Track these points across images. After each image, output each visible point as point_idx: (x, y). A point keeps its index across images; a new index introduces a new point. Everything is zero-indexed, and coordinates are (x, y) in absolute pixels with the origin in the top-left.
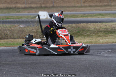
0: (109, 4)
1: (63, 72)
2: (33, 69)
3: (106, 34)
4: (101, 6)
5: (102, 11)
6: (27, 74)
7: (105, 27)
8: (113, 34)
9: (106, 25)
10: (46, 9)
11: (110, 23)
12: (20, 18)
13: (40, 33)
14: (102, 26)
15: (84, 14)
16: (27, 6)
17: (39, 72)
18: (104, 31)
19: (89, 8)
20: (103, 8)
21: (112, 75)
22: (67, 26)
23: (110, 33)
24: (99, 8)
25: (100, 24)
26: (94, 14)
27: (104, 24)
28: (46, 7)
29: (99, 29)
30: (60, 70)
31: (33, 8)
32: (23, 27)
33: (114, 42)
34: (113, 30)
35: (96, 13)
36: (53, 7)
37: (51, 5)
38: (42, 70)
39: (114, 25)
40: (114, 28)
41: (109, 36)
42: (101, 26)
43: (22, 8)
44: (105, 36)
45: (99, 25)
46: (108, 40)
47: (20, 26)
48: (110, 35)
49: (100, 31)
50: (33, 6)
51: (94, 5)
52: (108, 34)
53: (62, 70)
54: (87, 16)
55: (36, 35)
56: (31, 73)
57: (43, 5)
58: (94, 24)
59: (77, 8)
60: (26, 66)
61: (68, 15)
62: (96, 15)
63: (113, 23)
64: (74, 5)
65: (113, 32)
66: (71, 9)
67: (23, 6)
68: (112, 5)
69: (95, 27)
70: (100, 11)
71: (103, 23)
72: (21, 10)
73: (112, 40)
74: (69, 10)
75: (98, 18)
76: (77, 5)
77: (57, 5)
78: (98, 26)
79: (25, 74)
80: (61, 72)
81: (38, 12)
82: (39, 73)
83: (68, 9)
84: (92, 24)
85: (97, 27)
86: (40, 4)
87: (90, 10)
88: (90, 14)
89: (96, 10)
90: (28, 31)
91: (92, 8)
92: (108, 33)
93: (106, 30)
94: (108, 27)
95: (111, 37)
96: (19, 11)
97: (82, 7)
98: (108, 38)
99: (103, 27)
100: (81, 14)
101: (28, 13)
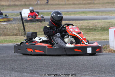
0: (93, 2)
2: (10, 65)
3: (88, 31)
4: (85, 4)
5: (86, 8)
6: (4, 70)
7: (87, 25)
8: (94, 31)
9: (88, 22)
11: (92, 21)
13: (22, 30)
14: (84, 24)
15: (68, 12)
16: (12, 3)
17: (16, 68)
18: (86, 29)
19: (73, 6)
20: (86, 6)
21: (88, 72)
23: (91, 30)
24: (83, 6)
26: (78, 12)
27: (86, 21)
28: (30, 5)
29: (81, 27)
30: (37, 66)
31: (17, 6)
32: (5, 24)
33: (95, 39)
34: (95, 28)
36: (37, 5)
37: (35, 3)
38: (20, 67)
39: (95, 22)
40: (96, 25)
41: (90, 34)
42: (82, 24)
43: (6, 6)
44: (87, 34)
45: (80, 23)
46: (89, 37)
47: (2, 23)
48: (92, 32)
49: (82, 29)
50: (17, 3)
51: (77, 2)
52: (89, 32)
53: (39, 66)
54: (70, 14)
55: (18, 32)
56: (8, 70)
57: (27, 3)
58: (76, 21)
59: (61, 6)
60: (4, 63)
62: (79, 13)
63: (95, 21)
64: (58, 3)
65: (94, 30)
66: (54, 7)
67: (7, 3)
68: (96, 3)
69: (77, 24)
70: (83, 9)
73: (93, 37)
74: (53, 8)
75: (81, 15)
76: (61, 3)
77: (42, 3)
78: (80, 24)
79: (2, 71)
80: (38, 68)
81: (22, 10)
82: (16, 70)
83: (52, 6)
84: (74, 21)
85: (78, 25)
86: (24, 1)
87: (74, 8)
88: (74, 12)
89: (80, 8)
90: (10, 29)
91: (76, 6)
92: (89, 30)
93: (87, 27)
94: (89, 24)
95: (92, 34)
96: (3, 9)
97: (65, 4)
98: (89, 35)
100: (64, 12)
101: (12, 10)
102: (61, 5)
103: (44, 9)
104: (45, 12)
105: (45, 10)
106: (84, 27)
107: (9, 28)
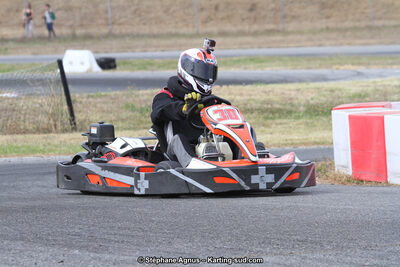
0: (281, 27)
1: (120, 235)
2: (30, 225)
3: (267, 118)
4: (255, 34)
5: (260, 47)
6: (11, 240)
7: (265, 97)
8: (286, 117)
9: (267, 90)
10: (88, 43)
11: (280, 86)
12: (8, 70)
13: (64, 116)
14: (255, 95)
17: (49, 234)
18: (261, 111)
21: (269, 243)
22: (147, 94)
23: (277, 115)
24: (249, 39)
25: (248, 87)
26: (235, 59)
27: (261, 87)
28: (88, 37)
29: (245, 104)
30: (112, 228)
32: (13, 98)
33: (289, 142)
34: (288, 107)
35: (240, 55)
36: (110, 36)
37: (104, 31)
38: (59, 230)
39: (290, 90)
40: (290, 99)
41: (273, 126)
42: (250, 95)
43: (15, 40)
44: (264, 125)
45: (244, 92)
46: (269, 136)
47: (5, 95)
48: (278, 121)
49: (248, 110)
51: (234, 29)
52: (271, 118)
53: (120, 228)
55: (52, 121)
56: (22, 239)
57: (79, 32)
58: (231, 87)
60: (10, 217)
61: (156, 60)
62: (239, 61)
63: (289, 86)
64: (174, 31)
65: (287, 112)
66: (163, 42)
67: (18, 33)
68: (290, 29)
70: (252, 48)
71: (259, 86)
72: (11, 44)
73: (283, 137)
74: (159, 46)
75: (245, 68)
76: (184, 30)
77: (124, 31)
78: (241, 95)
79: (5, 243)
80: (115, 234)
82: (47, 240)
83: (155, 42)
84: (224, 87)
85: (238, 98)
86: (71, 26)
89: (241, 46)
90: (28, 111)
91: (228, 40)
92: (271, 115)
93: (265, 106)
94: (271, 97)
95: (280, 126)
96: (6, 49)
97: (197, 35)
99: (258, 97)
101: (34, 54)
102: (184, 36)
103: (131, 48)
104: (134, 58)
105: (133, 52)
106: (255, 105)
107: (25, 108)
